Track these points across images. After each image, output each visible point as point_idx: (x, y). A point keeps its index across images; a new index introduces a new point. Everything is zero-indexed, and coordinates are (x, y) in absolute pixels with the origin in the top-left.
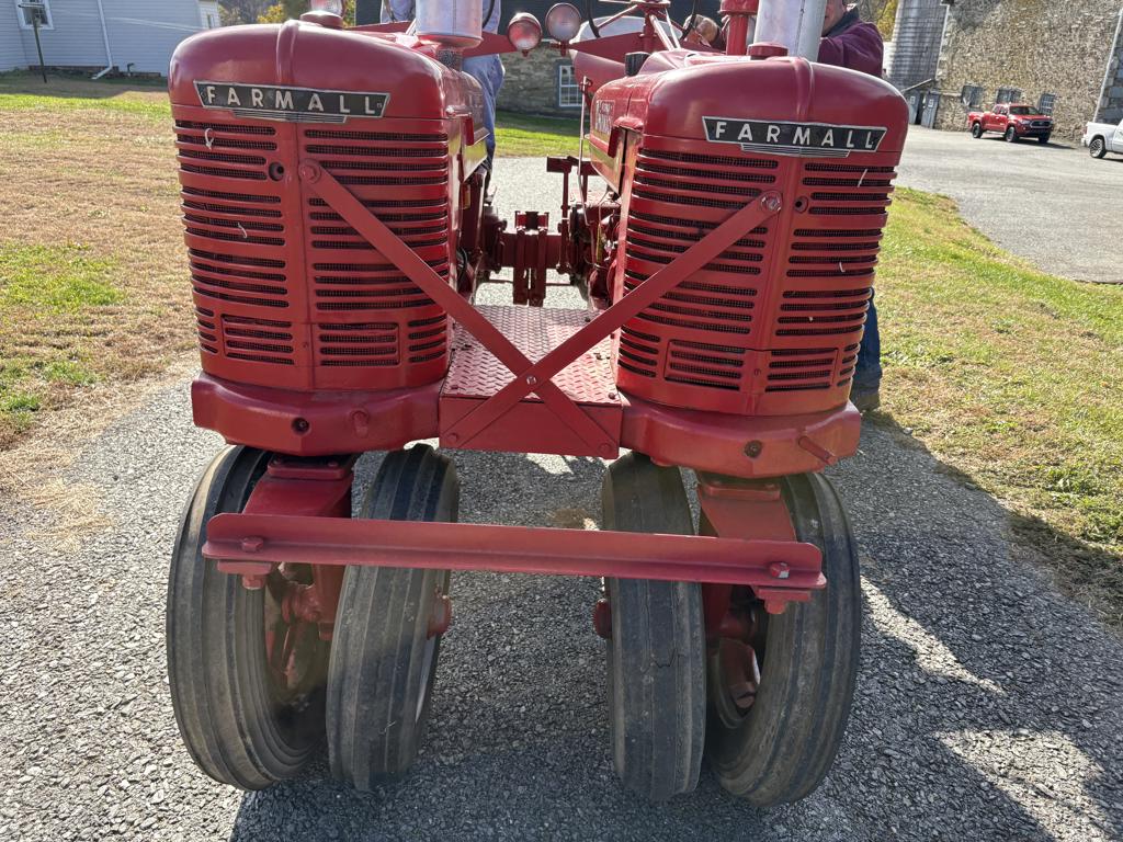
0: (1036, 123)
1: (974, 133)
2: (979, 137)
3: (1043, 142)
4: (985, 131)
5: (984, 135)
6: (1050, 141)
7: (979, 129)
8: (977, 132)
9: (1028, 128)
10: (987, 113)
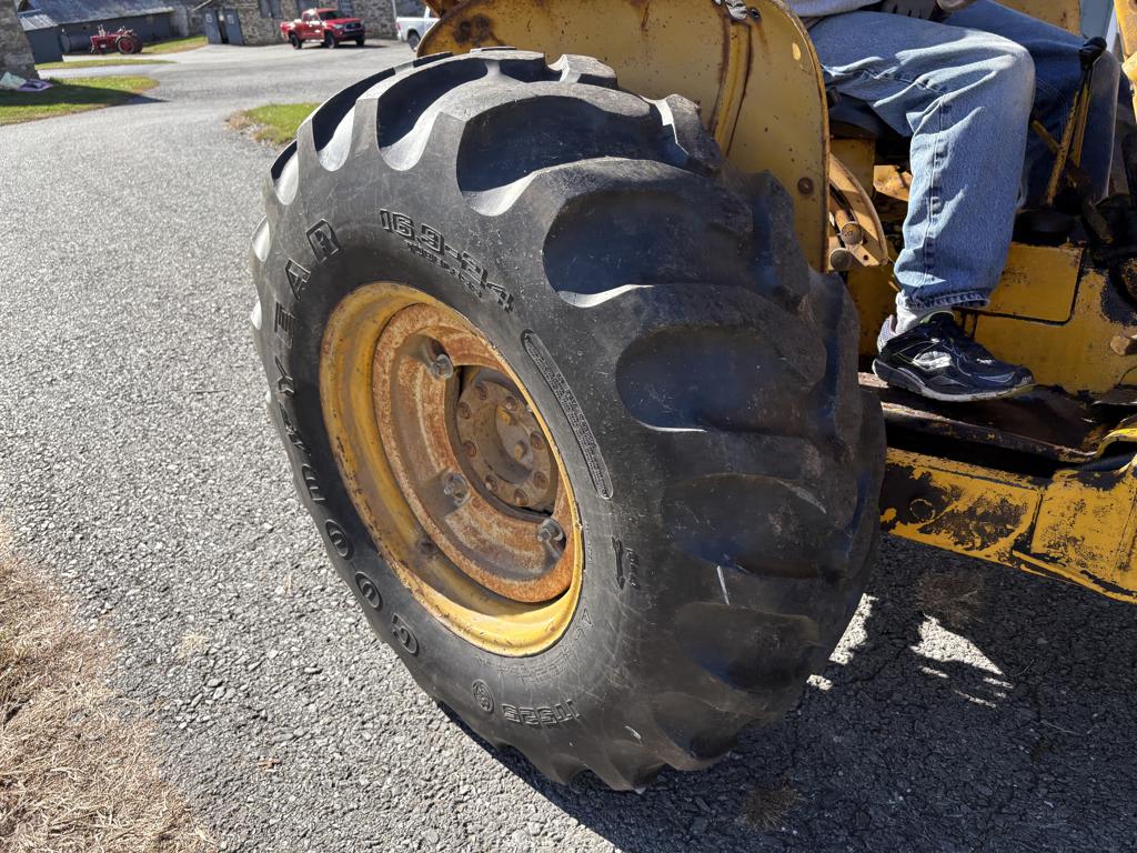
0: (349, 27)
1: (294, 45)
2: (300, 47)
3: (360, 45)
4: (303, 41)
5: (304, 45)
6: (367, 42)
7: (297, 39)
8: (297, 42)
9: (344, 33)
10: (299, 21)
